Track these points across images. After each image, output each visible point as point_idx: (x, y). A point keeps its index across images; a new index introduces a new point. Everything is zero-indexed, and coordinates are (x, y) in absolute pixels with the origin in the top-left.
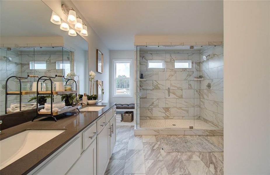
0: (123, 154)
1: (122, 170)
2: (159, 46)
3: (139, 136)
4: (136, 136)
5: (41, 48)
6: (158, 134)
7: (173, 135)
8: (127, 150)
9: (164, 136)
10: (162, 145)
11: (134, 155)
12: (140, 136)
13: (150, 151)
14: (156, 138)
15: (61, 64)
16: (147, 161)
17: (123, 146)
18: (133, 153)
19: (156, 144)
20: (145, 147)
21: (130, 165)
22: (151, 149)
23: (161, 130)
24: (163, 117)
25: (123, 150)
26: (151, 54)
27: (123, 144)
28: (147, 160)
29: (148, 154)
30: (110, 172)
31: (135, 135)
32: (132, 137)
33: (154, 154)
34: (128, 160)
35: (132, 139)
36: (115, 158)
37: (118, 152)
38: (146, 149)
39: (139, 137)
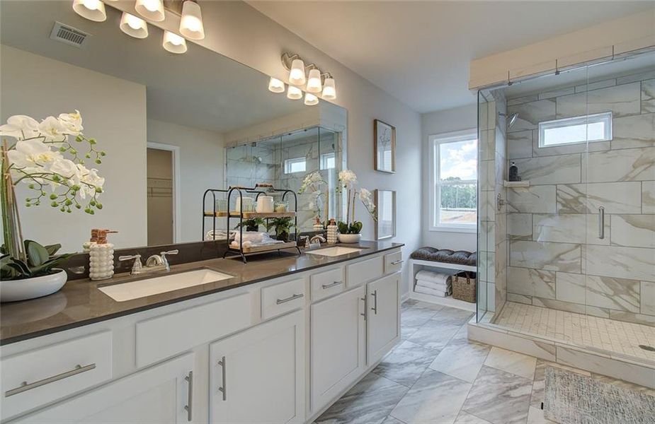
0: (411, 373)
1: (390, 407)
2: (557, 73)
3: (482, 344)
4: (471, 341)
5: (290, 134)
6: (553, 358)
7: (621, 380)
8: (426, 368)
9: (575, 371)
10: (550, 394)
11: (438, 385)
12: (485, 346)
13: (494, 395)
14: (536, 369)
15: (329, 159)
16: (467, 417)
17: (422, 356)
18: (437, 382)
19: (528, 383)
20: (484, 378)
21: (416, 404)
22: (501, 392)
23: (565, 349)
24: (607, 310)
25: (417, 364)
26: (554, 100)
27: (423, 350)
28: (467, 412)
29: (481, 401)
30: (361, 398)
31: (469, 340)
32: (458, 342)
33: (499, 407)
34: (415, 391)
35: (454, 347)
36: (388, 374)
37: (402, 364)
38: (482, 387)
39: (481, 348)
